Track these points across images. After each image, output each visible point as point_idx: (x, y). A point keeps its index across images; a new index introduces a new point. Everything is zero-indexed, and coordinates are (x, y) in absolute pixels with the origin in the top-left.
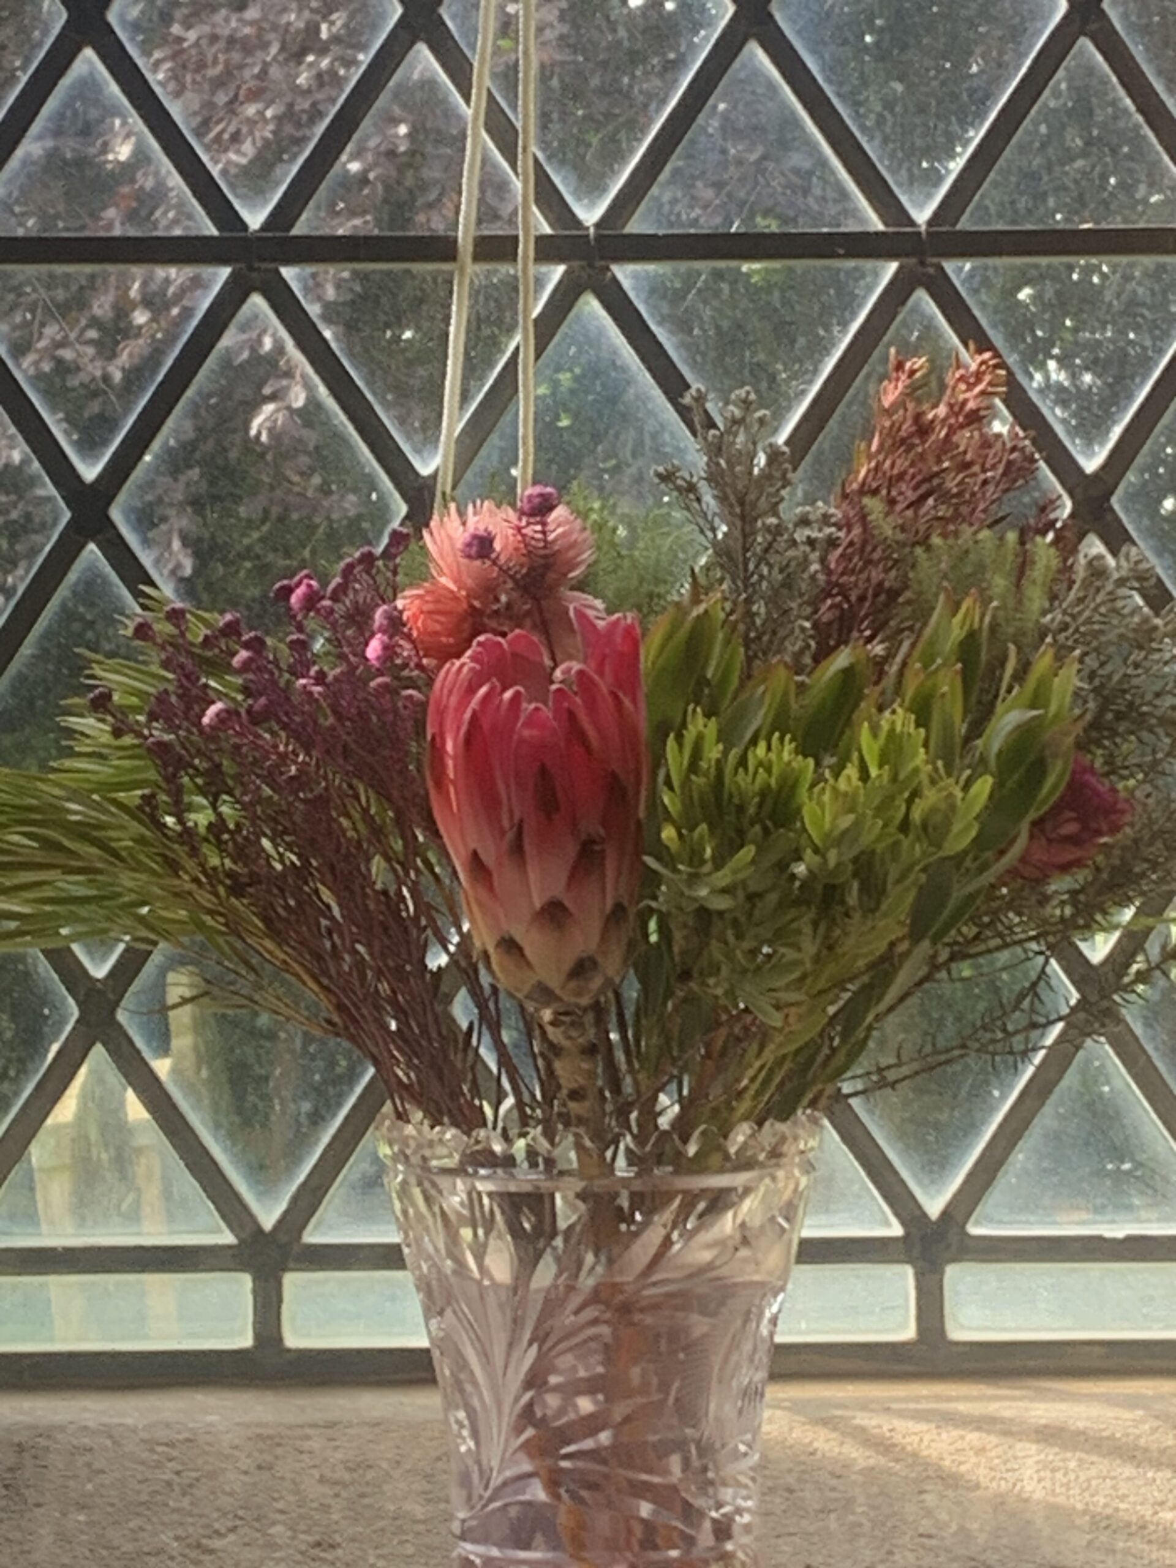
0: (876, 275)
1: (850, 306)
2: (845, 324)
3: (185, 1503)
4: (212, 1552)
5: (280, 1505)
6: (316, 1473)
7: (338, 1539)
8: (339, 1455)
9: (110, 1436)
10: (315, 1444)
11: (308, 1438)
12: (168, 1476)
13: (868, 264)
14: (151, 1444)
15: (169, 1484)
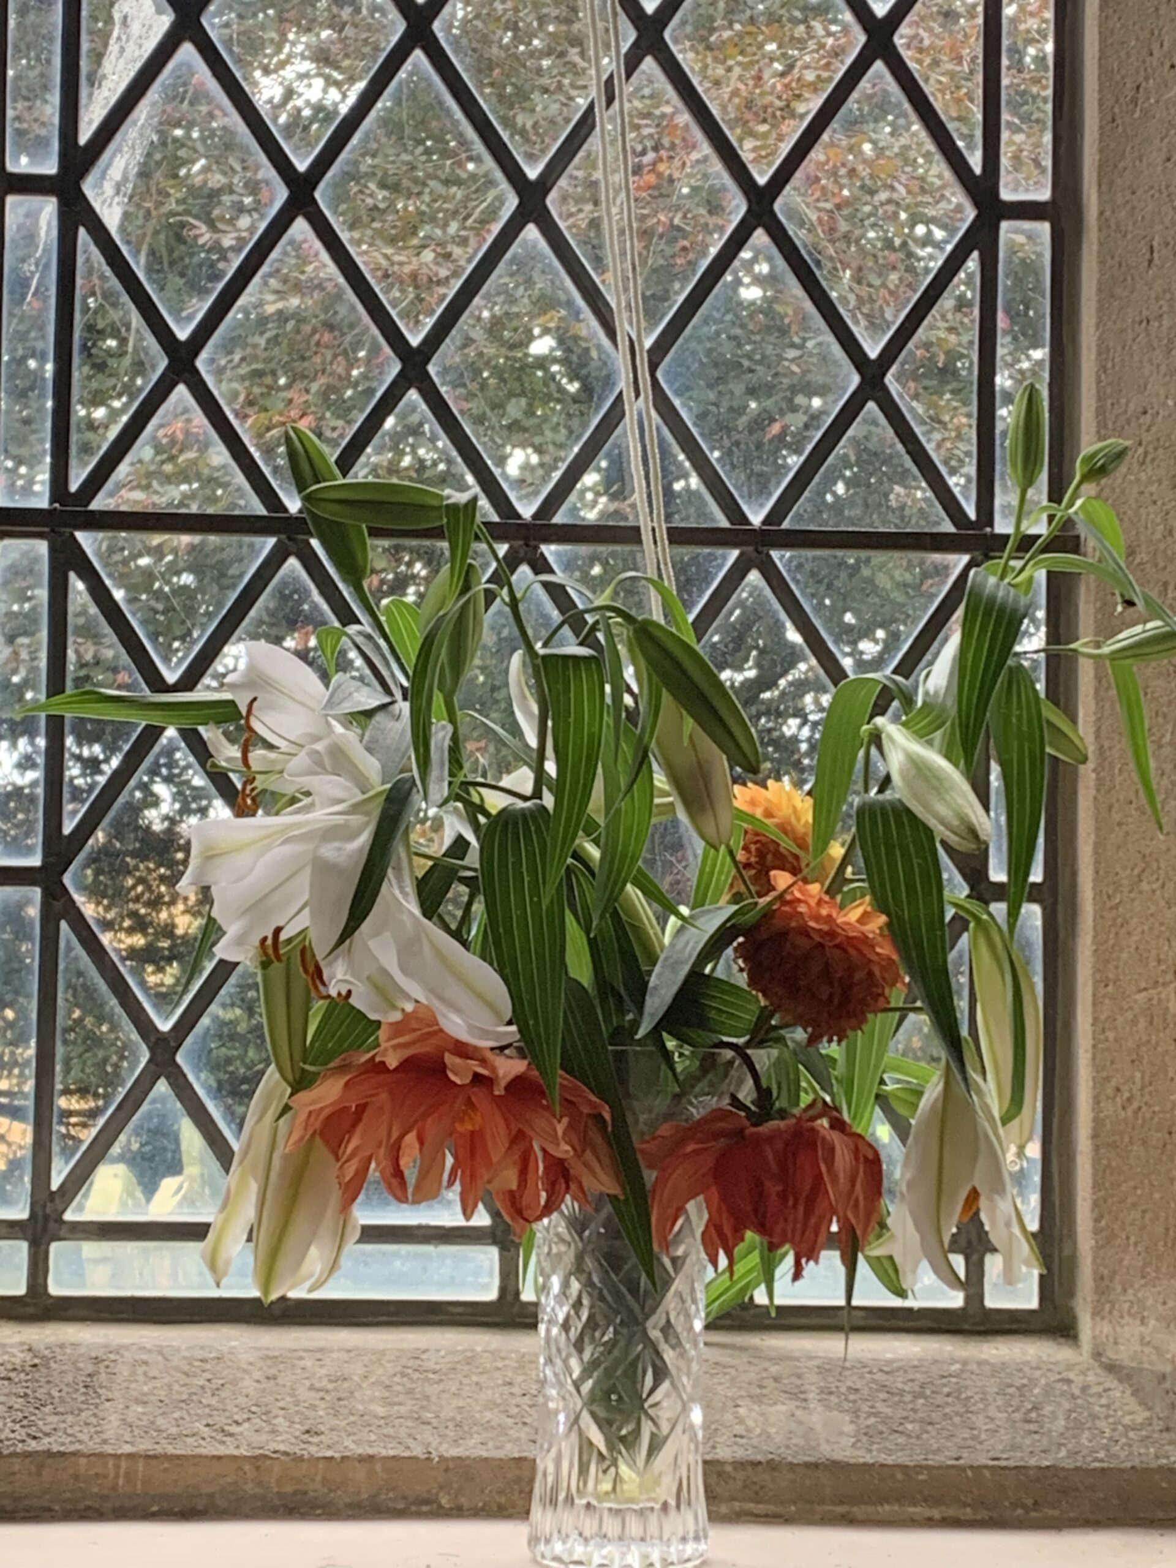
0: (725, 558)
1: (707, 580)
2: (701, 592)
3: (213, 1401)
4: (231, 1435)
5: (281, 1404)
6: (307, 1383)
7: (322, 1428)
8: (324, 1371)
9: (160, 1353)
10: (308, 1363)
11: (301, 1358)
12: (201, 1382)
13: (719, 551)
14: (190, 1361)
15: (202, 1387)
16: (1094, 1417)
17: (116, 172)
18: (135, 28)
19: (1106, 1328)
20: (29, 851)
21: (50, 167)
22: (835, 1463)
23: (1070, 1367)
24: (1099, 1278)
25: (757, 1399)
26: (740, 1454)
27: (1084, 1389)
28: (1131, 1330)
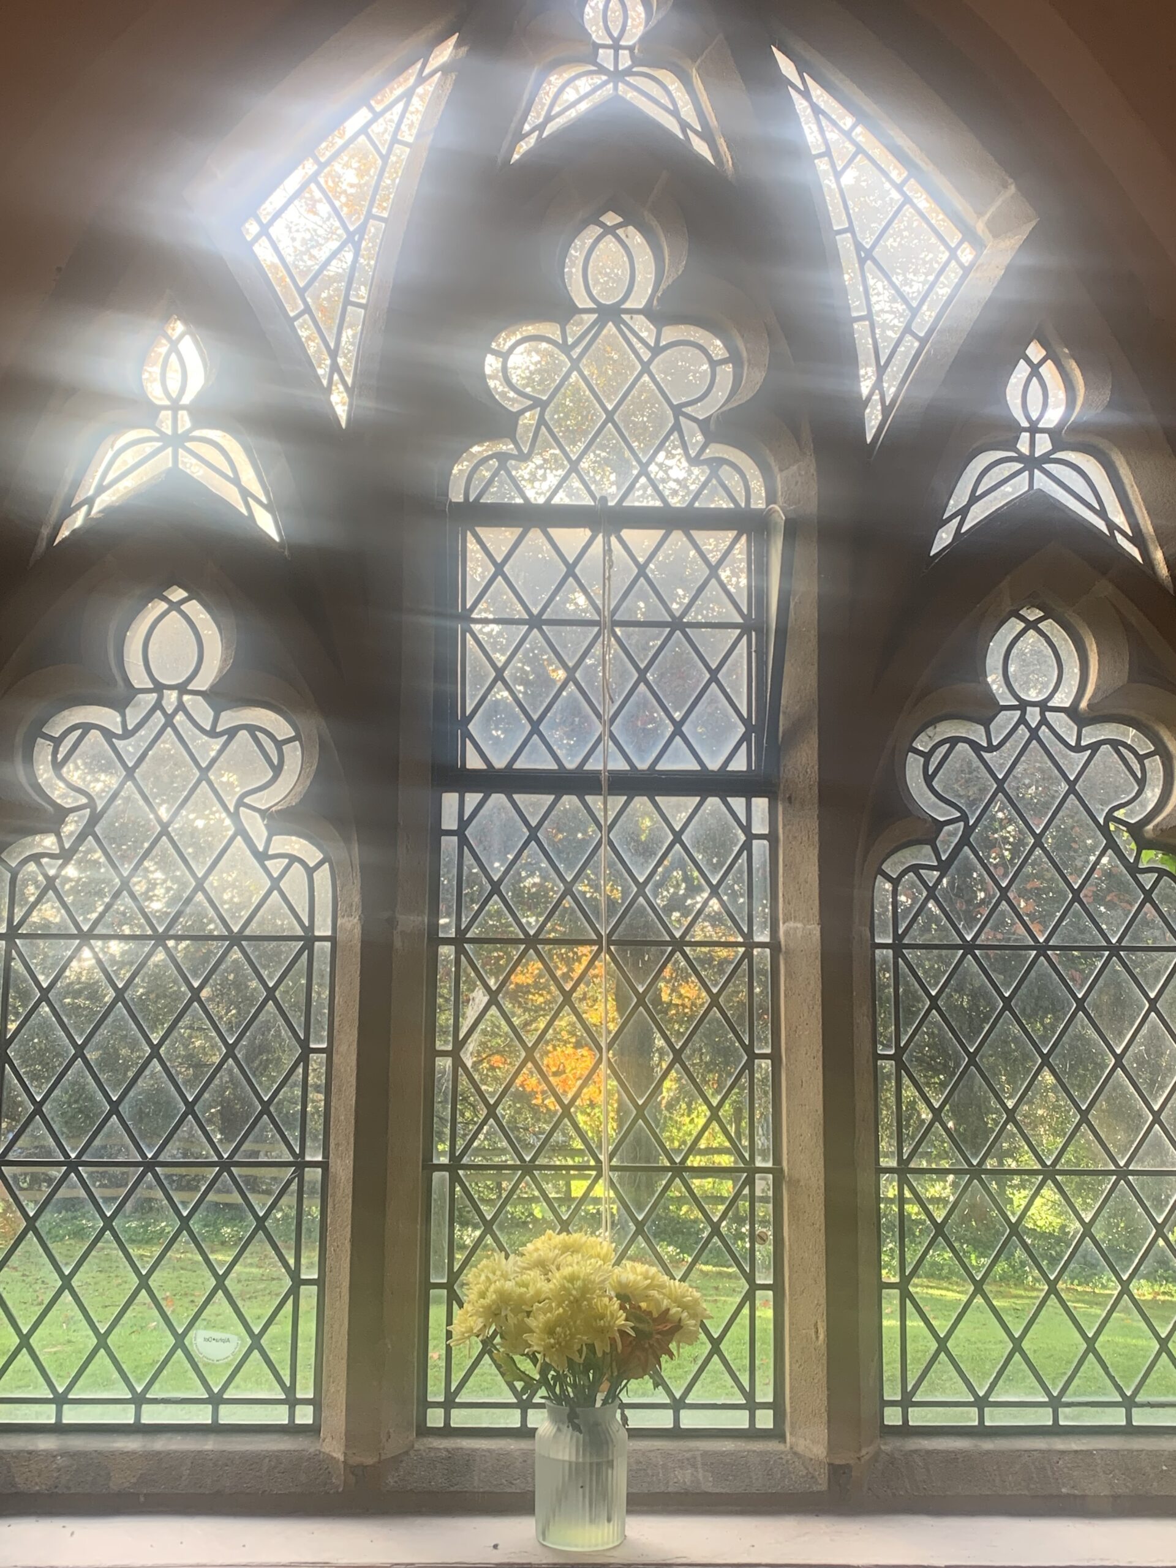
16: (790, 1473)
17: (471, 1049)
18: (477, 1001)
19: (794, 1440)
20: (443, 1278)
21: (449, 1048)
22: (706, 1493)
23: (782, 1453)
24: (792, 1423)
25: (681, 1468)
26: (676, 1490)
27: (787, 1461)
28: (801, 1442)
